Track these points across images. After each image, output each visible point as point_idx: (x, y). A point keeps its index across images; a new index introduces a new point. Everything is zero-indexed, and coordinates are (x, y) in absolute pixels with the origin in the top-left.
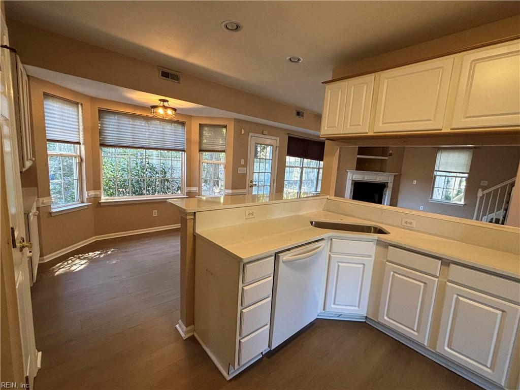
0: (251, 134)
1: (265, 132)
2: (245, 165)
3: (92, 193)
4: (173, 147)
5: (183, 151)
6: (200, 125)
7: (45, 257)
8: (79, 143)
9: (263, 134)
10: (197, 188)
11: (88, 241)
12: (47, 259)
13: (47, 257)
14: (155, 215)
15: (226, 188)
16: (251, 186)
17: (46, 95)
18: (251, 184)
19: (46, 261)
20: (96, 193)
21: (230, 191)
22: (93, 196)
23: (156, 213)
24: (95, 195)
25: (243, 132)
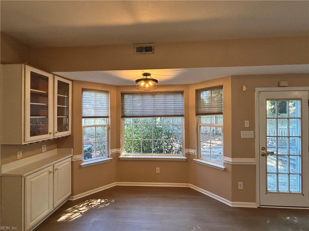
0: (257, 90)
1: (282, 84)
2: (252, 127)
3: (115, 150)
4: (173, 114)
5: (182, 116)
6: (197, 91)
7: (74, 196)
8: (108, 117)
9: (279, 86)
10: (195, 151)
11: (108, 186)
12: (76, 197)
13: (76, 196)
14: (158, 171)
15: (225, 155)
16: (265, 155)
17: (84, 90)
18: (264, 152)
19: (74, 200)
20: (117, 151)
21: (230, 160)
22: (116, 153)
23: (159, 170)
24: (117, 152)
25: (244, 88)
